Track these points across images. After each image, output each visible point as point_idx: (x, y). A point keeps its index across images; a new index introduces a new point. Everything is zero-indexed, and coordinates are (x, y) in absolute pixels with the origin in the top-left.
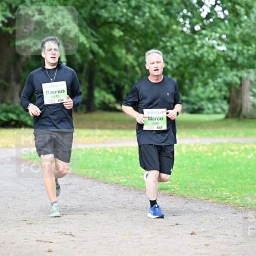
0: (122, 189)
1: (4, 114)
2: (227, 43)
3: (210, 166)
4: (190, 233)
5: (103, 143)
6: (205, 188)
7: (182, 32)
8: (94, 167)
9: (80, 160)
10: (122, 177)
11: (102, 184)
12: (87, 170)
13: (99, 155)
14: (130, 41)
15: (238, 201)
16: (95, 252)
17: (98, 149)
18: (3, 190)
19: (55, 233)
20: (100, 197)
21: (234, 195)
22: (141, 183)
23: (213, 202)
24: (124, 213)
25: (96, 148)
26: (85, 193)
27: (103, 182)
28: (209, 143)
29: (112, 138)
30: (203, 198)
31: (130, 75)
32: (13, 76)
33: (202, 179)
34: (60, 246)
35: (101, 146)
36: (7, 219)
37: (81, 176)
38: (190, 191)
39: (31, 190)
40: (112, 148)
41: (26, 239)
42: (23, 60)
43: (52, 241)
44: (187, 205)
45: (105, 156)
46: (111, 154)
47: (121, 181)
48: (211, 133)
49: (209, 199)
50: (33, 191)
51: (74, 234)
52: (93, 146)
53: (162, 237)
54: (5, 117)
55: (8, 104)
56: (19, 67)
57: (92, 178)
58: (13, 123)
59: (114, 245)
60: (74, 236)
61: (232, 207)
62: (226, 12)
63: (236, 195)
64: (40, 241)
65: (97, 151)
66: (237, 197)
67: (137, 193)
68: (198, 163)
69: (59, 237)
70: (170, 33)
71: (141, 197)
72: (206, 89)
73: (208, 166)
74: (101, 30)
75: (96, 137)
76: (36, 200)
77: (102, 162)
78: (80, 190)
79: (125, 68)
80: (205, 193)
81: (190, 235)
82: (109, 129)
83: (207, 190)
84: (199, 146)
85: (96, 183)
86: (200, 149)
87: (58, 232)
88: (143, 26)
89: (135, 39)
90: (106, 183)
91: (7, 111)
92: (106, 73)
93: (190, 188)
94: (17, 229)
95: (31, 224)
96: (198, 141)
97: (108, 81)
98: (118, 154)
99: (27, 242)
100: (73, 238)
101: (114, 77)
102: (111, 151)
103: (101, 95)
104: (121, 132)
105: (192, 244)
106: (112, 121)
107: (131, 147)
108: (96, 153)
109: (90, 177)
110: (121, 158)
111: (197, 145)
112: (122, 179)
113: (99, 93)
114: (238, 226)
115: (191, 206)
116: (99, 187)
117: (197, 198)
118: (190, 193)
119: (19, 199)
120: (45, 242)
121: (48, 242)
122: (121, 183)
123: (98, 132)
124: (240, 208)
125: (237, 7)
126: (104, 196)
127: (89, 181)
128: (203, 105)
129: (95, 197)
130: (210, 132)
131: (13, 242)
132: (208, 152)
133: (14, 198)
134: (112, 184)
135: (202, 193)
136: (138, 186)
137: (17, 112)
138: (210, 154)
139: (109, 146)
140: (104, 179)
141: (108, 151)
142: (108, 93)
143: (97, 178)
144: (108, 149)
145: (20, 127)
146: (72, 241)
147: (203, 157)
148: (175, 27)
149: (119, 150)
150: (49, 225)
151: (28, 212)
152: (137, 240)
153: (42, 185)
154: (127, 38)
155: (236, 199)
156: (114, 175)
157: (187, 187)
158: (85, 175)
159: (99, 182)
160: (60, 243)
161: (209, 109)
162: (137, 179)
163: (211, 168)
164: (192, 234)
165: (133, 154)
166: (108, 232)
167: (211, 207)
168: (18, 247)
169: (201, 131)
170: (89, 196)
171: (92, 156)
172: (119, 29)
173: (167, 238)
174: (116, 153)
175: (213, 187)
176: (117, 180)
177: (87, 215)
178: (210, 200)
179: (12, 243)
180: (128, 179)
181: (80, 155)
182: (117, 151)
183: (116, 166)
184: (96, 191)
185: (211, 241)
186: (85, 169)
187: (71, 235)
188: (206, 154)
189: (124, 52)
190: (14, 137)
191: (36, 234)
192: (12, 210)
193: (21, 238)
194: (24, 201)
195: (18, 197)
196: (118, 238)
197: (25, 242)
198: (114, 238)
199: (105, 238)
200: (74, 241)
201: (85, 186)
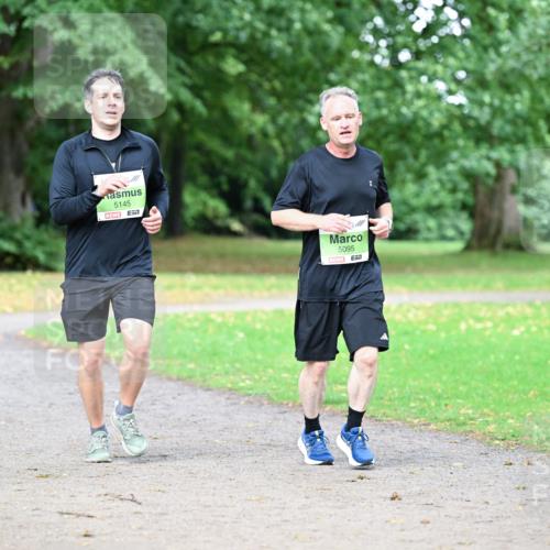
0: (242, 402)
2: (469, 89)
3: (431, 352)
4: (390, 495)
5: (202, 302)
6: (420, 400)
7: (372, 63)
8: (185, 356)
10: (244, 377)
11: (199, 391)
12: (167, 362)
13: (193, 329)
14: (260, 85)
15: (492, 428)
16: (185, 536)
17: (190, 316)
19: (100, 495)
20: (195, 419)
21: (483, 415)
22: (283, 389)
23: (438, 430)
24: (247, 454)
25: (186, 314)
26: (164, 412)
27: (201, 387)
28: (429, 304)
29: (221, 292)
30: (416, 421)
31: (259, 157)
32: (8, 160)
33: (414, 380)
34: (110, 524)
35: (198, 309)
38: (389, 406)
39: (47, 404)
40: (221, 314)
41: (37, 509)
42: (30, 124)
43: (91, 513)
44: (382, 437)
45: (206, 331)
46: (220, 327)
47: (242, 384)
48: (433, 282)
49: (429, 424)
50: (51, 405)
51: (138, 498)
52: (180, 310)
53: (330, 504)
56: (21, 138)
57: (179, 379)
58: (9, 260)
59: (226, 523)
60: (139, 503)
61: (479, 441)
62: (466, 22)
63: (489, 415)
64: (67, 514)
65: (189, 320)
66: (490, 419)
67: (276, 410)
68: (407, 347)
69: (108, 504)
70: (346, 66)
71: (285, 420)
72: (422, 187)
73: (427, 353)
74: (198, 60)
75: (187, 290)
76: (57, 426)
77: (199, 344)
78: (153, 404)
79: (249, 142)
80: (422, 411)
81: (389, 502)
82: (214, 272)
83: (425, 404)
84: (408, 311)
85: (186, 389)
86: (411, 316)
87: (106, 495)
88: (289, 50)
89: (270, 81)
90: (208, 389)
92: (208, 153)
93: (390, 400)
94: (16, 487)
95: (47, 476)
96: (405, 298)
97: (212, 170)
98: (235, 326)
99: (39, 515)
100: (139, 508)
101: (225, 162)
102: (219, 320)
103: (199, 201)
104: (242, 280)
105: (393, 521)
106: (222, 256)
107: (263, 312)
108: (187, 325)
109: (175, 377)
110: (241, 335)
111: (405, 307)
112: (243, 381)
113: (194, 195)
114: (491, 482)
115: (392, 439)
116: (193, 396)
117: (404, 421)
118: (388, 412)
119: (22, 423)
120: (79, 516)
121: (83, 515)
122: (242, 388)
123: (192, 279)
124: (497, 442)
125: (492, 11)
126: (204, 417)
127: (172, 384)
128: (416, 222)
129: (184, 419)
130: (432, 279)
131: (9, 515)
132: (427, 323)
133: (10, 420)
134: (222, 390)
135: (414, 411)
136: (277, 395)
137: (17, 236)
138: (432, 327)
139: (215, 311)
140: (204, 381)
141: (212, 321)
142: (213, 196)
143: (190, 377)
144: (213, 316)
145: (24, 269)
146: (136, 513)
147: (418, 333)
148: (356, 54)
149: (236, 318)
150: (86, 480)
151: (41, 451)
152: (277, 511)
153: (70, 394)
154: (254, 77)
155: (488, 423)
156: (227, 373)
157: (382, 398)
158: (164, 372)
159: (193, 386)
160: (111, 517)
161: (429, 229)
162: (275, 380)
163: (433, 357)
164: (393, 499)
165: (268, 329)
166: (214, 495)
167: (435, 440)
168: (21, 526)
169: (413, 277)
170: (171, 418)
171: (179, 331)
172: (237, 57)
173: (340, 508)
174: (230, 325)
175: (439, 397)
176: (232, 383)
177: (168, 458)
178: (432, 427)
179: (7, 518)
180: (255, 381)
182: (232, 320)
183: (231, 353)
184: (188, 406)
185: (434, 513)
186: (164, 359)
187: (134, 500)
188: (422, 327)
189: (246, 107)
190: (10, 290)
191: (59, 498)
192: (6, 447)
193: (25, 508)
194: (32, 427)
195: (19, 419)
196: (234, 506)
197: (34, 515)
198: (226, 506)
199: (206, 506)
200: (140, 513)
201: (164, 394)
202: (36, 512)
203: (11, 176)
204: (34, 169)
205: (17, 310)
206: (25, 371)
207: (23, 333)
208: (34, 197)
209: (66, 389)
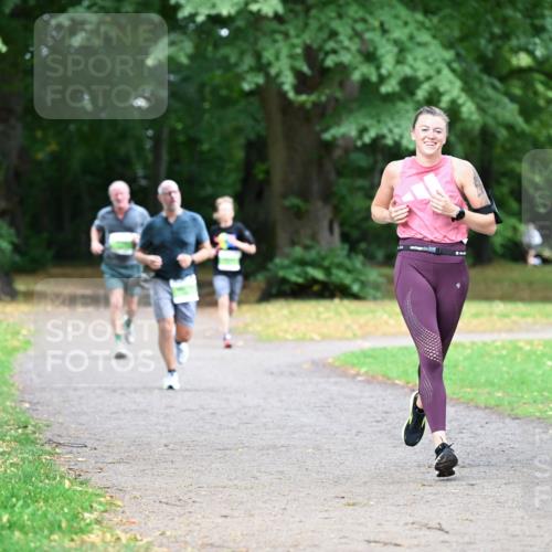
1: (297, 269)
5: (510, 331)
8: (492, 384)
9: (460, 368)
11: (508, 420)
12: (475, 390)
13: (501, 357)
17: (499, 344)
18: (294, 433)
19: (406, 524)
20: (503, 448)
25: (494, 342)
26: (471, 440)
27: (509, 415)
29: (530, 320)
32: (316, 187)
35: (504, 336)
36: (302, 495)
37: (463, 403)
39: (354, 432)
40: (529, 342)
41: (345, 537)
43: (394, 542)
45: (515, 358)
46: (528, 355)
50: (358, 433)
51: (444, 527)
52: (487, 338)
54: (298, 275)
55: (307, 248)
56: (329, 166)
57: (486, 408)
58: (316, 288)
60: (447, 532)
64: (375, 542)
65: (497, 348)
69: (415, 533)
75: (495, 317)
76: (364, 454)
77: (508, 373)
78: (461, 433)
82: (522, 300)
85: (494, 417)
87: (413, 523)
90: (516, 418)
91: (303, 263)
94: (321, 515)
95: (354, 505)
98: (543, 355)
99: (346, 543)
100: (446, 537)
102: (528, 348)
106: (530, 284)
108: (495, 353)
109: (483, 405)
110: (550, 363)
116: (501, 425)
119: (329, 450)
120: (385, 544)
121: (390, 544)
123: (500, 307)
126: (512, 445)
127: (480, 413)
131: (316, 543)
133: (318, 448)
134: (529, 419)
137: (326, 263)
139: (522, 338)
140: (512, 410)
141: (521, 349)
143: (497, 406)
144: (521, 344)
145: (332, 296)
146: (443, 542)
149: (545, 347)
150: (394, 508)
151: (348, 479)
153: (378, 422)
156: (535, 402)
158: (472, 400)
159: (501, 415)
160: (418, 546)
166: (521, 524)
170: (480, 446)
171: (487, 359)
174: (539, 353)
176: (540, 411)
177: (476, 487)
179: (315, 546)
181: (461, 358)
182: (541, 348)
183: (539, 382)
184: (496, 435)
186: (472, 387)
187: (441, 529)
190: (318, 318)
191: (366, 527)
192: (314, 475)
193: (332, 536)
194: (340, 455)
195: (326, 447)
196: (542, 536)
197: (341, 544)
198: (534, 536)
199: (513, 536)
200: (447, 542)
201: (471, 423)
202: (343, 540)
203: (319, 204)
204: (343, 198)
205: (324, 338)
206: (332, 399)
207: (330, 360)
208: (342, 225)
209: (374, 417)
